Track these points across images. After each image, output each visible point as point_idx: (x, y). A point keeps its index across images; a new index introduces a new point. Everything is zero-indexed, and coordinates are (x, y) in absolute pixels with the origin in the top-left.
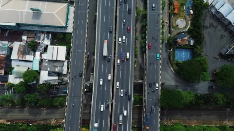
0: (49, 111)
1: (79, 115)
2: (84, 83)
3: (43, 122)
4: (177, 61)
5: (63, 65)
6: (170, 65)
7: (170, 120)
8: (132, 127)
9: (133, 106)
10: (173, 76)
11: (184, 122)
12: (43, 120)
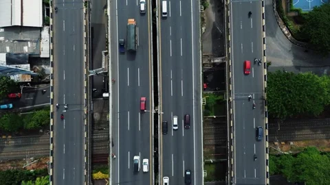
0: (20, 142)
1: (81, 147)
2: (88, 73)
3: (9, 166)
4: (297, 11)
5: (40, 38)
6: (281, 22)
7: (287, 142)
8: (206, 164)
9: (204, 119)
10: (288, 45)
11: (318, 145)
12: (10, 161)
